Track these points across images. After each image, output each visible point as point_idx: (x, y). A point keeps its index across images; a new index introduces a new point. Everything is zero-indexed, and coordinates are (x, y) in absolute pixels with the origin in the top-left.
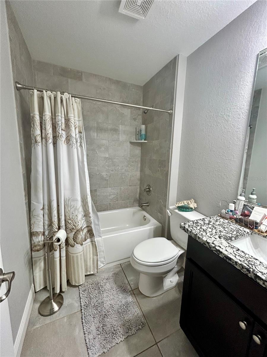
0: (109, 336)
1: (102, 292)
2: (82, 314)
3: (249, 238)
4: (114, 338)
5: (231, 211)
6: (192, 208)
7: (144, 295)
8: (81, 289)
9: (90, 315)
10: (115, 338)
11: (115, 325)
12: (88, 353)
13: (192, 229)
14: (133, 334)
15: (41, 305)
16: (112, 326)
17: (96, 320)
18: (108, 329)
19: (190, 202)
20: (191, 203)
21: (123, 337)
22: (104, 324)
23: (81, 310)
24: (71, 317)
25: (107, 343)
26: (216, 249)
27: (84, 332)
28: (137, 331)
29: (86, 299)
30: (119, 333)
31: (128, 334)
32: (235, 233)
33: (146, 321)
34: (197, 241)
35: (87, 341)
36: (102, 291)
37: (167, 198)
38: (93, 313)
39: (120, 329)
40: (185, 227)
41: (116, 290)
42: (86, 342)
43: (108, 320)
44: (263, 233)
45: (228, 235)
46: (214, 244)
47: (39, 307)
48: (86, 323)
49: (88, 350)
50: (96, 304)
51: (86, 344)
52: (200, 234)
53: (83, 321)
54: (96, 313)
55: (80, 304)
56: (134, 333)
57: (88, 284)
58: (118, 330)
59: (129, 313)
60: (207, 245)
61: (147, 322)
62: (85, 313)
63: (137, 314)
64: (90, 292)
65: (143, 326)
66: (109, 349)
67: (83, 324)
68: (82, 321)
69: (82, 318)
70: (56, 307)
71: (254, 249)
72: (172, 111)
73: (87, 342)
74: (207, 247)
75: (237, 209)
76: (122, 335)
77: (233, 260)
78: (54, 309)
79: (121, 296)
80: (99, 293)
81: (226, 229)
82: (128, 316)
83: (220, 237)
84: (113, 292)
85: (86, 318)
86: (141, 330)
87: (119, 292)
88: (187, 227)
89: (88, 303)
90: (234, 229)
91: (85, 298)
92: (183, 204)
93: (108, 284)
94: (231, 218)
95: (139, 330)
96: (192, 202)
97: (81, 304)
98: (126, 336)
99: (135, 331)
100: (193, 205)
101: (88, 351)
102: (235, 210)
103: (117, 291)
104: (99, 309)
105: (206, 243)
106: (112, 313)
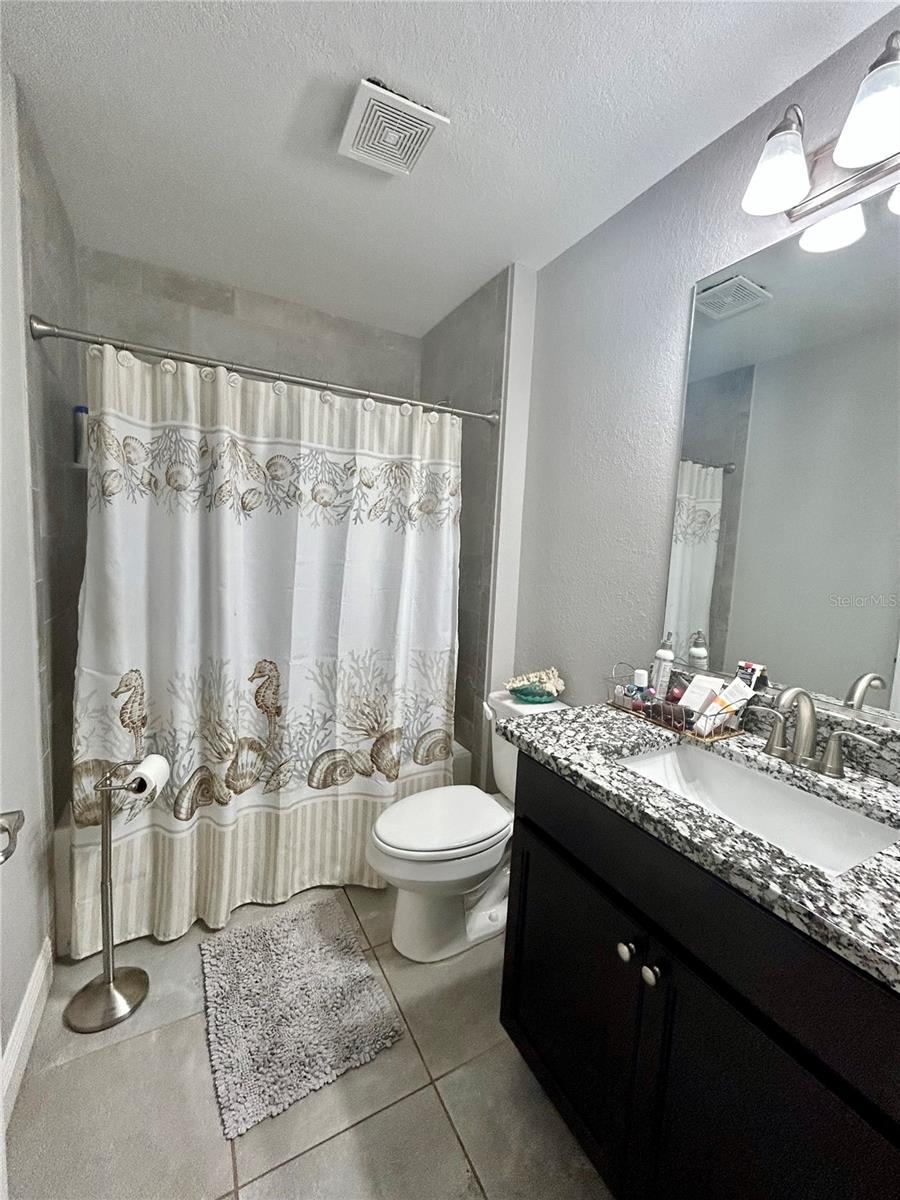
0: (288, 1071)
1: (274, 957)
2: (209, 1019)
3: (674, 754)
4: (305, 1077)
5: (640, 689)
6: (549, 694)
7: (407, 958)
8: (207, 952)
9: (235, 1021)
10: (309, 1076)
11: (310, 1043)
12: (223, 1121)
13: (524, 731)
14: (363, 1062)
15: (72, 1002)
16: (300, 1045)
17: (252, 1035)
18: (289, 1055)
19: (544, 677)
20: (549, 679)
21: (334, 1072)
22: (278, 1040)
23: (207, 1008)
24: (170, 1030)
25: (281, 1089)
26: (571, 770)
27: (212, 1066)
28: (376, 1053)
29: (225, 978)
30: (320, 1062)
31: (348, 1065)
32: (633, 738)
33: (405, 1027)
34: (533, 759)
35: (221, 1089)
36: (277, 955)
37: (484, 670)
38: (243, 1015)
39: (325, 1051)
40: (506, 728)
41: (320, 949)
42: (217, 1092)
43: (291, 1030)
44: (702, 737)
45: (614, 743)
46: (569, 760)
47: (66, 1010)
48: (220, 1043)
49: (223, 1111)
50: (254, 990)
51: (218, 1097)
52: (541, 741)
53: (212, 1037)
54: (252, 1013)
55: (202, 994)
56: (368, 1060)
57: (232, 935)
58: (318, 1055)
59: (357, 1008)
60: (553, 764)
61: (411, 1027)
62: (218, 1016)
63: (381, 1009)
64: (238, 959)
65: (396, 1039)
66: (287, 1106)
67: (209, 1046)
68: (208, 1039)
69: (207, 1030)
70: (122, 1006)
71: (682, 780)
72: (497, 417)
73: (219, 1094)
74: (553, 772)
75: (654, 683)
76: (331, 1066)
77: (603, 789)
78: (116, 1011)
79: (335, 964)
80: (267, 959)
81: (613, 732)
82: (351, 1017)
83: (589, 748)
84: (311, 954)
85: (220, 1028)
86: (388, 1052)
87: (330, 954)
88: (511, 727)
89: (228, 988)
90: (637, 730)
91: (220, 976)
92: (526, 682)
93: (296, 934)
94: (636, 708)
95: (381, 1053)
96: (551, 676)
97: (206, 992)
98: (343, 1070)
99: (372, 1053)
100: (553, 685)
101: (221, 1114)
102: (650, 686)
103: (323, 951)
104: (265, 1003)
105: (551, 761)
106: (304, 1011)
